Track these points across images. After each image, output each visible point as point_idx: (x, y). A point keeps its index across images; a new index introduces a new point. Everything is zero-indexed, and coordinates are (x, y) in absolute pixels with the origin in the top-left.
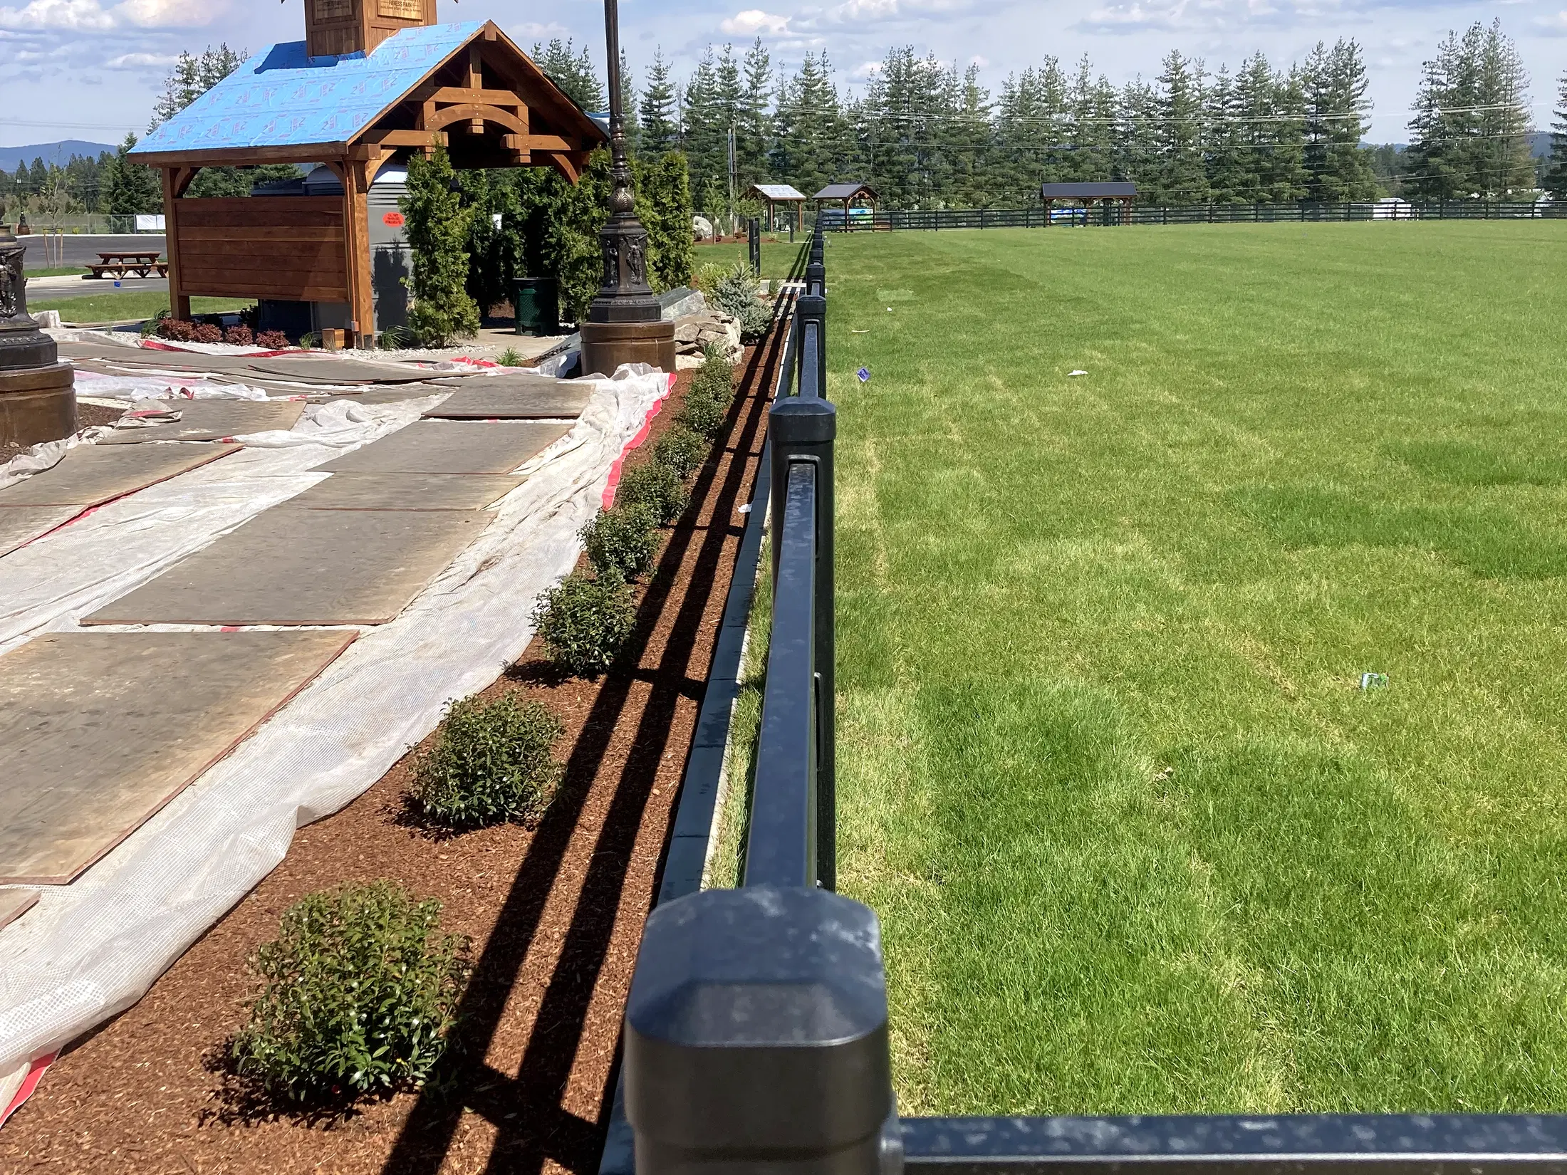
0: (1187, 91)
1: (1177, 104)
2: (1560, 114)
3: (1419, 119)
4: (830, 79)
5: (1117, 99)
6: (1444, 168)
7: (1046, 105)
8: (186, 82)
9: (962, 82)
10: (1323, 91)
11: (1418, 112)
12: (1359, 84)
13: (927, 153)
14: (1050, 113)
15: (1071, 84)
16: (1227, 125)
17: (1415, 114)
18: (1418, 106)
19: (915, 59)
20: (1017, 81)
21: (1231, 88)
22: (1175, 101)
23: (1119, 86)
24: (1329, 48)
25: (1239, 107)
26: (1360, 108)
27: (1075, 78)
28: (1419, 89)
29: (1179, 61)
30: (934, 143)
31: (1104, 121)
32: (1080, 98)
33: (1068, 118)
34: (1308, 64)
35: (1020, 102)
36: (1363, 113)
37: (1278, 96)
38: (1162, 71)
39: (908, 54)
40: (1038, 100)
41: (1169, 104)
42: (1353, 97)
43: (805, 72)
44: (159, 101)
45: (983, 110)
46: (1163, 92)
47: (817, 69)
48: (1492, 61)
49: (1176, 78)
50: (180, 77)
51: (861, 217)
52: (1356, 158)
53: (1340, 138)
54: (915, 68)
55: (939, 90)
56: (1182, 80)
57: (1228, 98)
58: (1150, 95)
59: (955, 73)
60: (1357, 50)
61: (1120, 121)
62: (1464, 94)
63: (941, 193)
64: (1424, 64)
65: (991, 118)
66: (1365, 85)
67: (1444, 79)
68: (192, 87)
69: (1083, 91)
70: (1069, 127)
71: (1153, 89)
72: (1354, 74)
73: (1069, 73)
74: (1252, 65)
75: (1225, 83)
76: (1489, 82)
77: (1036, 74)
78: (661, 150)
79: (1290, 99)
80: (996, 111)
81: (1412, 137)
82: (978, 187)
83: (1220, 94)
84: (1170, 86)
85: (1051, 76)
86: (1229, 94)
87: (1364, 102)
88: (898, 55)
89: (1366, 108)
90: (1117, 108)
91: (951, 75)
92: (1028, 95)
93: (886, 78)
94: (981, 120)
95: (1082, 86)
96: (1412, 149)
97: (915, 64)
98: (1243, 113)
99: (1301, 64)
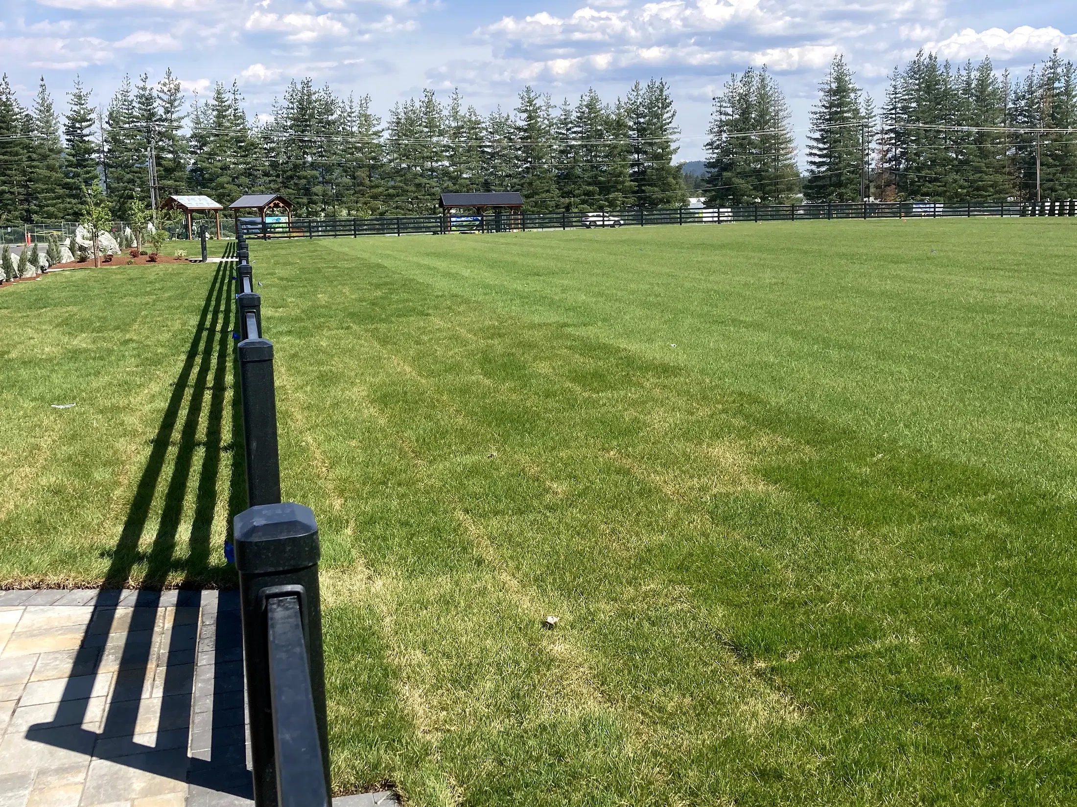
0: (539, 120)
1: (532, 130)
2: (811, 138)
3: (713, 142)
4: (241, 105)
5: (484, 125)
6: (735, 180)
7: (426, 130)
9: (357, 109)
10: (642, 120)
11: (711, 136)
12: (669, 115)
13: (329, 169)
14: (431, 137)
15: (445, 113)
16: (572, 147)
17: (709, 138)
18: (711, 131)
19: (313, 89)
20: (401, 110)
21: (573, 118)
22: (530, 128)
23: (484, 116)
24: (645, 86)
25: (581, 132)
26: (671, 134)
27: (449, 108)
28: (711, 119)
31: (473, 143)
32: (454, 124)
33: (445, 141)
34: (629, 99)
35: (404, 126)
36: (673, 137)
37: (607, 123)
38: (518, 103)
39: (307, 84)
40: (420, 125)
41: (525, 131)
42: (665, 125)
43: (219, 98)
45: (375, 133)
46: (520, 120)
47: (228, 97)
48: (763, 98)
49: (530, 109)
51: (277, 225)
52: (670, 173)
53: (657, 157)
54: (314, 98)
55: (335, 116)
56: (535, 111)
57: (570, 125)
58: (509, 122)
59: (351, 102)
60: (666, 88)
61: (488, 144)
62: (744, 123)
63: (343, 202)
64: (714, 99)
65: (382, 140)
66: (674, 115)
67: (730, 110)
69: (456, 119)
70: (447, 148)
71: (512, 118)
72: (664, 107)
73: (444, 104)
74: (587, 99)
75: (567, 113)
76: (763, 114)
77: (417, 104)
79: (619, 126)
80: (386, 135)
81: (709, 156)
82: (375, 197)
83: (565, 123)
84: (525, 115)
85: (429, 106)
86: (571, 122)
87: (673, 128)
88: (299, 87)
89: (675, 133)
90: (484, 133)
91: (347, 103)
92: (412, 122)
93: (291, 106)
94: (375, 141)
95: (455, 115)
96: (710, 165)
97: (315, 94)
98: (582, 138)
99: (624, 100)
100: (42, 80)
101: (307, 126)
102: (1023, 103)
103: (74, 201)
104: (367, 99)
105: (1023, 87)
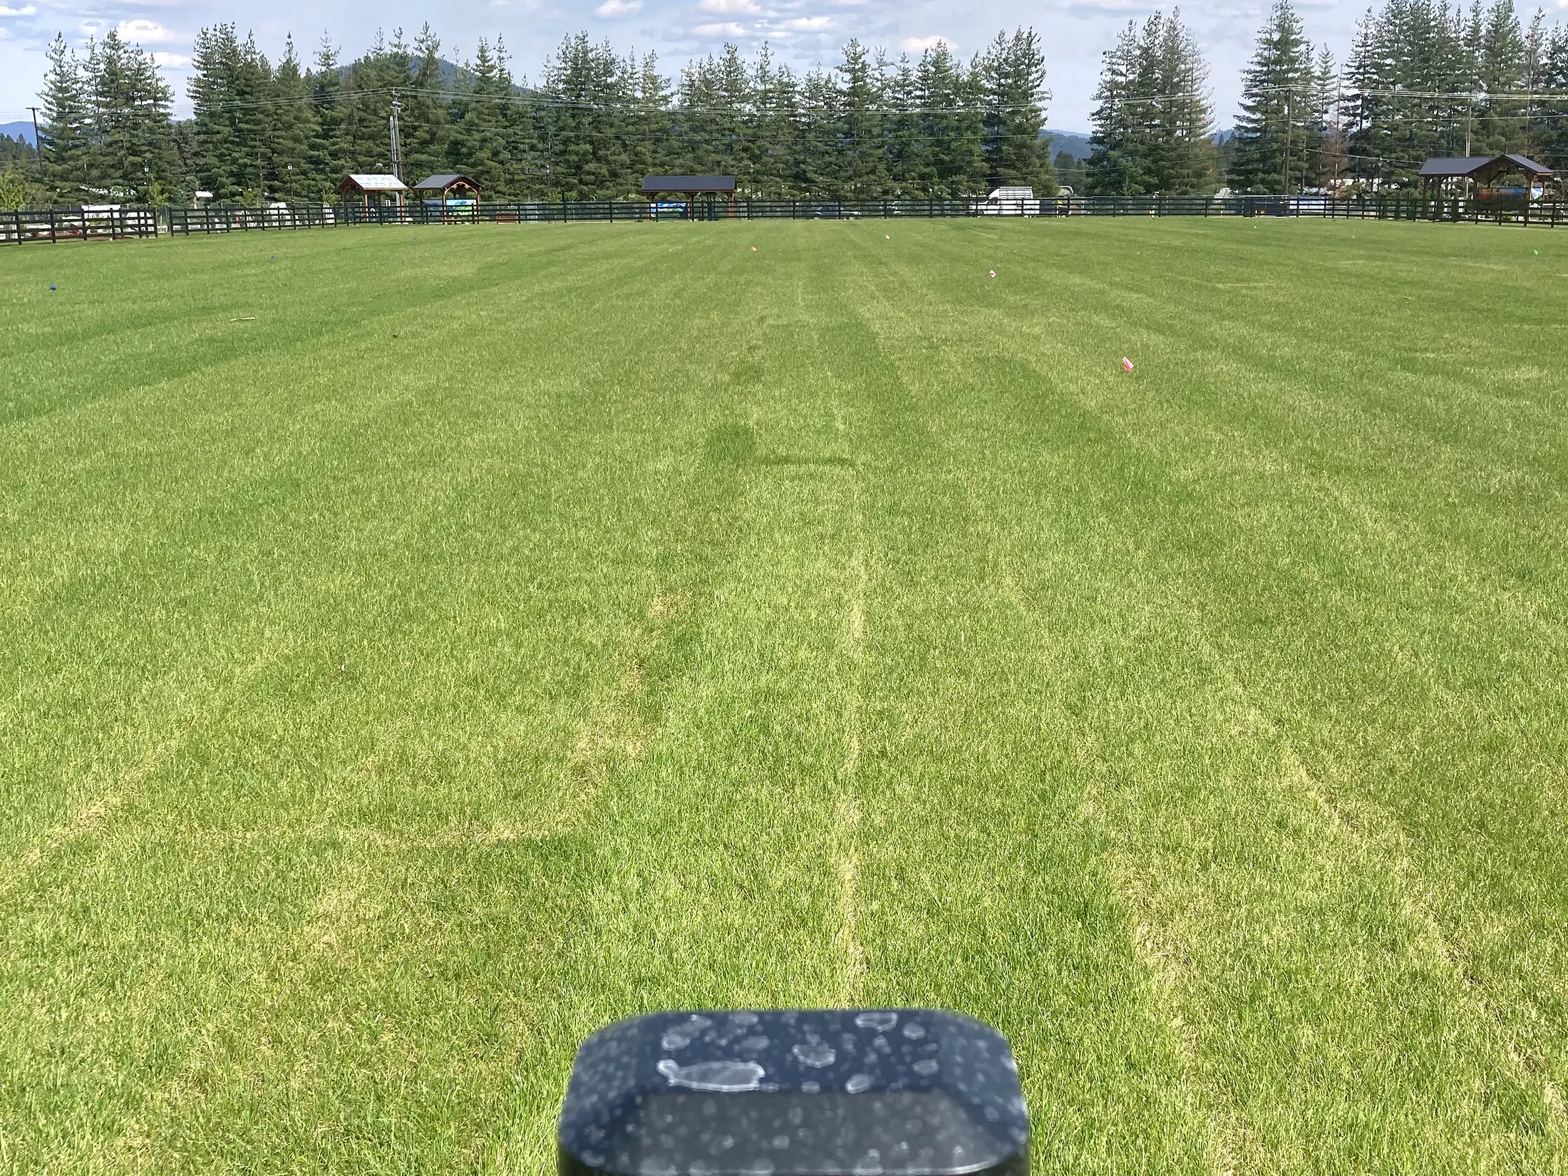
0: (868, 81)
1: (858, 92)
2: (1241, 106)
3: (1101, 110)
4: (507, 65)
5: (797, 89)
7: (727, 94)
10: (1004, 81)
11: (1100, 103)
12: (1038, 75)
13: (605, 143)
14: (731, 103)
15: (751, 73)
18: (1099, 97)
19: (590, 45)
20: (695, 70)
21: (913, 78)
22: (854, 92)
23: (799, 76)
24: (1010, 37)
25: (921, 97)
26: (1040, 99)
27: (755, 67)
28: (1099, 79)
29: (859, 49)
30: (609, 132)
31: (785, 112)
32: (761, 87)
33: (748, 108)
34: (989, 53)
35: (700, 90)
37: (958, 87)
38: (841, 60)
39: (583, 40)
40: (719, 88)
41: (849, 94)
42: (1032, 88)
43: (483, 58)
45: (663, 99)
46: (843, 83)
47: (492, 55)
48: (1173, 52)
49: (856, 68)
51: (463, 208)
52: (1032, 152)
53: (1018, 130)
54: (591, 56)
55: (614, 78)
56: (862, 70)
57: (909, 88)
58: (830, 85)
59: (633, 60)
60: (1035, 40)
61: (802, 111)
62: (1144, 85)
64: (1104, 53)
65: (670, 107)
66: (1042, 76)
67: (1123, 69)
69: (764, 82)
71: (833, 79)
72: (1033, 65)
73: (749, 61)
74: (934, 54)
75: (906, 72)
76: (1170, 73)
77: (716, 63)
78: (332, 137)
79: (972, 88)
80: (676, 100)
81: (1095, 129)
83: (902, 85)
84: (848, 76)
85: (732, 65)
87: (1043, 93)
88: (574, 42)
89: (1045, 98)
90: (798, 97)
91: (629, 61)
92: (708, 84)
93: (564, 65)
94: (663, 108)
95: (763, 77)
96: (1095, 140)
97: (592, 50)
98: (924, 105)
99: (983, 54)
100: (289, 37)
101: (582, 90)
103: (318, 177)
104: (653, 56)
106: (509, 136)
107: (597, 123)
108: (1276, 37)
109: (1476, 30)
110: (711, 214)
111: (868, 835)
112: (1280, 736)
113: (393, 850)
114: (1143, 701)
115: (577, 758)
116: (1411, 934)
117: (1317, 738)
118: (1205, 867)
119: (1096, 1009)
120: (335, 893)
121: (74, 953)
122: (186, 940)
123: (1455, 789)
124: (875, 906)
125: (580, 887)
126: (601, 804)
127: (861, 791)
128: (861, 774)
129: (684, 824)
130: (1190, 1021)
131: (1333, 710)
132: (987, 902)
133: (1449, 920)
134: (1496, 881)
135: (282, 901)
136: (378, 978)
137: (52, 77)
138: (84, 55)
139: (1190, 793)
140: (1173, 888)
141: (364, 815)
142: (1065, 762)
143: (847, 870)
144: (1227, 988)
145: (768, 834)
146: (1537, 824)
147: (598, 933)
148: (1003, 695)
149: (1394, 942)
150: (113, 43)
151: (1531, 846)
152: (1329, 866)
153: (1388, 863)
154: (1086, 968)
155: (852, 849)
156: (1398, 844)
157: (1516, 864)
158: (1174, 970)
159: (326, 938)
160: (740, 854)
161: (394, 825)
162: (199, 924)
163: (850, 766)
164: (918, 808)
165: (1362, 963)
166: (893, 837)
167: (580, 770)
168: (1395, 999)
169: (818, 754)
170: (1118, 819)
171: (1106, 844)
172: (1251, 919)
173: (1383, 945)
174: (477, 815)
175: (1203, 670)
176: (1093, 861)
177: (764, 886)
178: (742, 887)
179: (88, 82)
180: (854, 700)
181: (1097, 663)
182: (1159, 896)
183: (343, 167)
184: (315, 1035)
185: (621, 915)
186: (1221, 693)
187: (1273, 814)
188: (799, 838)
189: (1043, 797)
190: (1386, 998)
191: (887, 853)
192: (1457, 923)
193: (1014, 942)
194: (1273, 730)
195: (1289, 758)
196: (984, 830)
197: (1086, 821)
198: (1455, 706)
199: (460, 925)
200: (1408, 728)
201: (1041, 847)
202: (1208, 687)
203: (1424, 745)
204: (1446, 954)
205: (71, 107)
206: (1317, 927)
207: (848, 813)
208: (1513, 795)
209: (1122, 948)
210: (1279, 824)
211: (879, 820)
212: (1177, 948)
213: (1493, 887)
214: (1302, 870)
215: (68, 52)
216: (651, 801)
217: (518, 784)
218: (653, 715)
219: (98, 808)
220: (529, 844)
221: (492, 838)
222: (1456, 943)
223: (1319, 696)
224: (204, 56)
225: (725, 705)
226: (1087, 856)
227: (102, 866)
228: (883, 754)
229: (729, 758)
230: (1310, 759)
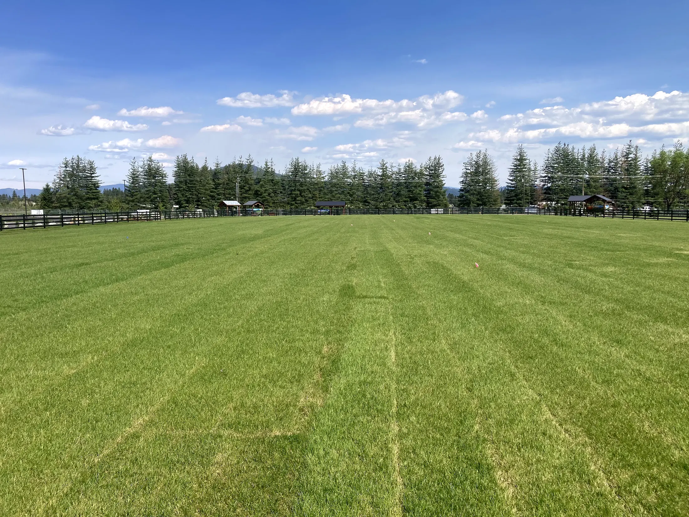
0: (387, 172)
1: (384, 175)
2: (508, 179)
3: (463, 181)
4: (274, 167)
5: (365, 174)
6: (469, 197)
7: (343, 176)
8: (66, 167)
9: (315, 168)
10: (431, 172)
11: (463, 178)
12: (442, 170)
13: (304, 191)
14: (344, 179)
15: (350, 169)
16: (401, 183)
17: (462, 179)
19: (300, 161)
20: (333, 169)
21: (402, 171)
23: (366, 169)
24: (433, 158)
25: (404, 177)
28: (463, 171)
29: (385, 162)
30: (305, 188)
31: (361, 181)
32: (353, 174)
33: (349, 180)
34: (426, 163)
35: (334, 175)
37: (416, 173)
38: (379, 166)
39: (298, 159)
40: (340, 174)
41: (382, 176)
42: (440, 174)
43: (266, 165)
44: (57, 173)
45: (322, 178)
46: (380, 172)
47: (269, 164)
48: (486, 163)
49: (383, 167)
50: (64, 166)
51: (258, 211)
52: (440, 194)
53: (436, 187)
54: (300, 164)
55: (307, 171)
56: (386, 169)
57: (401, 174)
58: (375, 173)
60: (440, 159)
61: (367, 181)
62: (476, 173)
64: (463, 163)
65: (325, 180)
67: (470, 168)
68: (68, 169)
70: (350, 183)
71: (376, 171)
72: (440, 167)
73: (349, 166)
74: (408, 164)
75: (400, 169)
76: (484, 169)
77: (339, 167)
78: (217, 189)
79: (421, 173)
80: (327, 178)
81: (461, 186)
83: (398, 173)
84: (381, 170)
85: (344, 167)
87: (443, 175)
88: (295, 160)
89: (444, 177)
90: (365, 177)
91: (312, 166)
92: (337, 173)
93: (291, 167)
94: (322, 180)
95: (354, 170)
96: (461, 190)
98: (405, 179)
99: (424, 163)
100: (206, 158)
101: (297, 175)
102: (613, 164)
103: (213, 201)
104: (319, 164)
105: (613, 156)
106: (274, 188)
107: (301, 185)
108: (518, 158)
109: (584, 156)
110: (338, 214)
111: (401, 436)
112: (540, 401)
113: (239, 439)
114: (493, 387)
115: (300, 405)
116: (595, 478)
117: (554, 401)
118: (519, 450)
119: (486, 504)
120: (220, 454)
121: (132, 476)
122: (170, 472)
123: (604, 421)
124: (406, 463)
125: (303, 454)
126: (309, 423)
127: (398, 419)
128: (398, 413)
129: (338, 431)
130: (519, 510)
131: (558, 391)
132: (445, 462)
133: (608, 473)
134: (623, 458)
135: (203, 457)
136: (236, 487)
137: (131, 171)
138: (141, 164)
139: (512, 421)
140: (509, 458)
141: (230, 426)
142: (468, 409)
143: (395, 449)
144: (531, 497)
145: (367, 435)
146: (635, 435)
147: (311, 472)
148: (445, 384)
149: (589, 481)
150: (150, 160)
151: (634, 444)
152: (563, 450)
153: (584, 449)
154: (481, 488)
155: (396, 442)
156: (586, 442)
157: (630, 451)
158: (511, 490)
159: (217, 471)
160: (358, 443)
161: (240, 429)
162: (175, 465)
163: (394, 410)
164: (418, 426)
165: (579, 488)
166: (411, 437)
167: (301, 410)
168: (592, 503)
169: (383, 405)
170: (489, 432)
171: (485, 440)
172: (538, 470)
173: (585, 481)
174: (267, 426)
175: (512, 375)
176: (480, 447)
177: (367, 455)
178: (359, 456)
179: (142, 172)
180: (394, 386)
181: (476, 372)
182: (504, 461)
183: (221, 198)
184: (214, 509)
185: (318, 465)
186: (519, 384)
187: (541, 430)
188: (378, 437)
189: (461, 422)
190: (588, 502)
191: (409, 442)
192: (611, 474)
193: (455, 478)
194: (538, 398)
195: (545, 408)
196: (442, 434)
197: (477, 432)
198: (601, 390)
199: (263, 467)
200: (584, 398)
201: (462, 441)
202: (514, 382)
203: (591, 405)
204: (608, 485)
205: (136, 179)
206: (561, 474)
207: (395, 428)
208: (624, 424)
209: (493, 481)
210: (544, 434)
211: (405, 431)
212: (512, 481)
213: (621, 460)
214: (553, 451)
215: (136, 163)
216: (326, 421)
217: (281, 415)
218: (326, 390)
219: (141, 421)
220: (285, 437)
221: (273, 435)
222: (611, 481)
223: (552, 386)
224: (178, 164)
225: (349, 386)
226: (478, 445)
227: (141, 443)
228: (405, 405)
229: (352, 406)
230: (551, 409)
